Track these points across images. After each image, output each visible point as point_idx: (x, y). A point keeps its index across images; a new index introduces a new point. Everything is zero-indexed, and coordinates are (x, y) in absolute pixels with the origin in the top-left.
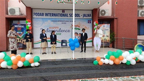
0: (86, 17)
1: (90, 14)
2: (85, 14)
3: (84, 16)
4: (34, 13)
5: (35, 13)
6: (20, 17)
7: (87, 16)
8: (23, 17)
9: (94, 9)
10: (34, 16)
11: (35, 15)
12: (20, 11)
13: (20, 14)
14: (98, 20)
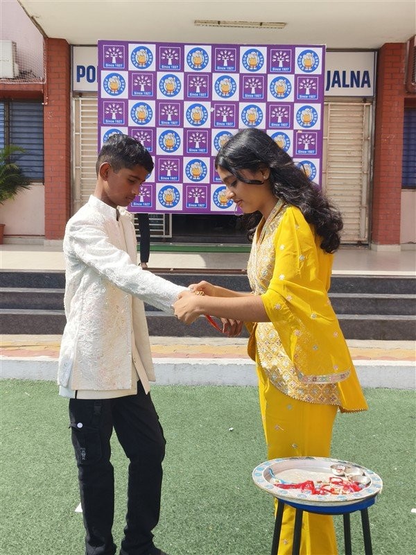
0: (345, 86)
1: (366, 73)
2: (337, 73)
3: (334, 82)
4: (79, 67)
5: (83, 68)
6: (17, 88)
7: (348, 82)
8: (31, 89)
9: (387, 46)
10: (78, 81)
11: (83, 75)
12: (17, 59)
13: (17, 73)
14: (403, 104)
